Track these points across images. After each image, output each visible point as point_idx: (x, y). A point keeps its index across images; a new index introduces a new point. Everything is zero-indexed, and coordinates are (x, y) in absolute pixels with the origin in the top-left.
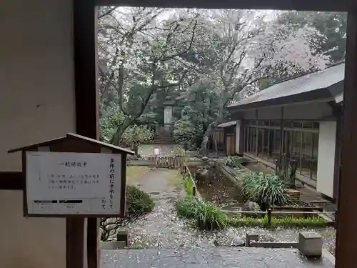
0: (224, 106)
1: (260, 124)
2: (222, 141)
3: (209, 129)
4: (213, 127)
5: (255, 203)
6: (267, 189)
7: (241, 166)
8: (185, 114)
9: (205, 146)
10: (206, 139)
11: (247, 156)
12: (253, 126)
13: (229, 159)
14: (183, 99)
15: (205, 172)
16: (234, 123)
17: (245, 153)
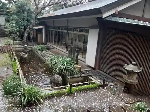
0: (36, 17)
1: (55, 28)
2: (35, 36)
3: (28, 29)
4: (30, 28)
5: (59, 76)
6: (65, 67)
7: (46, 50)
8: (13, 20)
9: (26, 39)
10: (26, 35)
11: (49, 44)
12: (51, 29)
13: (40, 47)
14: (11, 11)
15: (26, 55)
16: (41, 27)
17: (47, 43)
